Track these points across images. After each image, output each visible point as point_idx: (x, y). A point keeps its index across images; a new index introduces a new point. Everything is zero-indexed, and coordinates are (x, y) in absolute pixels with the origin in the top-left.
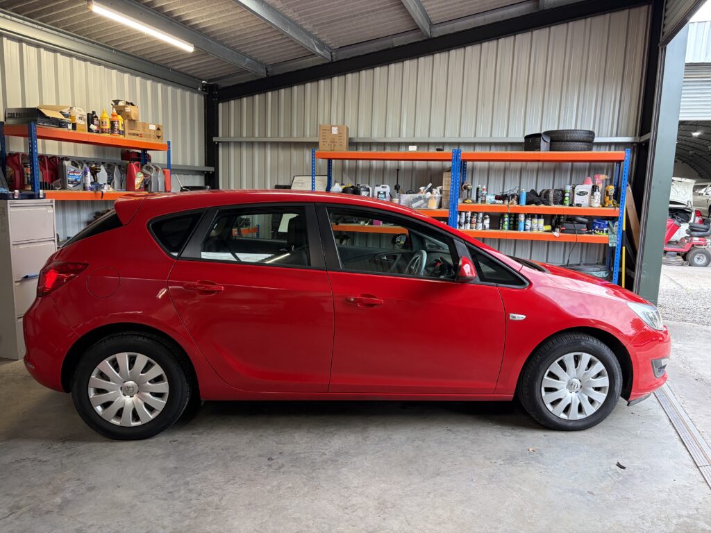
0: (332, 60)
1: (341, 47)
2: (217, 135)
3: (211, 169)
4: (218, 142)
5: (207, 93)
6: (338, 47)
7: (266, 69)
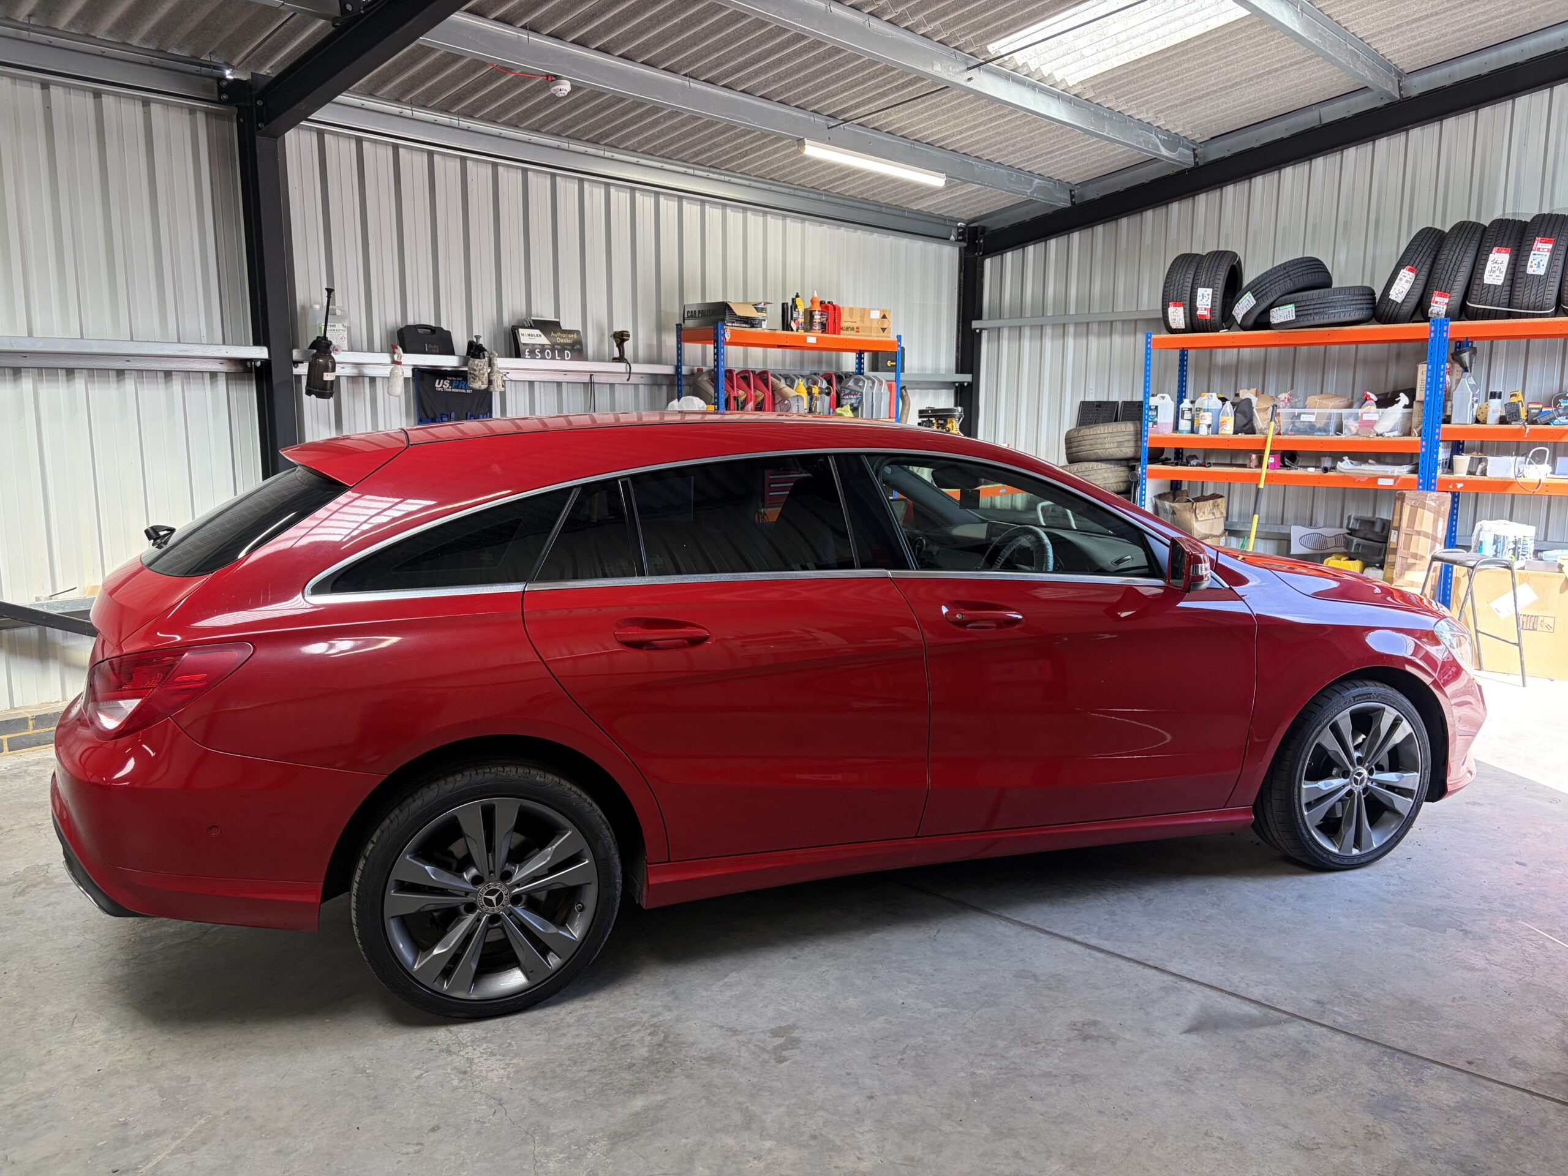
0: (1196, 163)
1: (1212, 138)
2: (979, 317)
3: (967, 378)
4: (981, 330)
5: (964, 244)
6: (1207, 139)
7: (1071, 191)
